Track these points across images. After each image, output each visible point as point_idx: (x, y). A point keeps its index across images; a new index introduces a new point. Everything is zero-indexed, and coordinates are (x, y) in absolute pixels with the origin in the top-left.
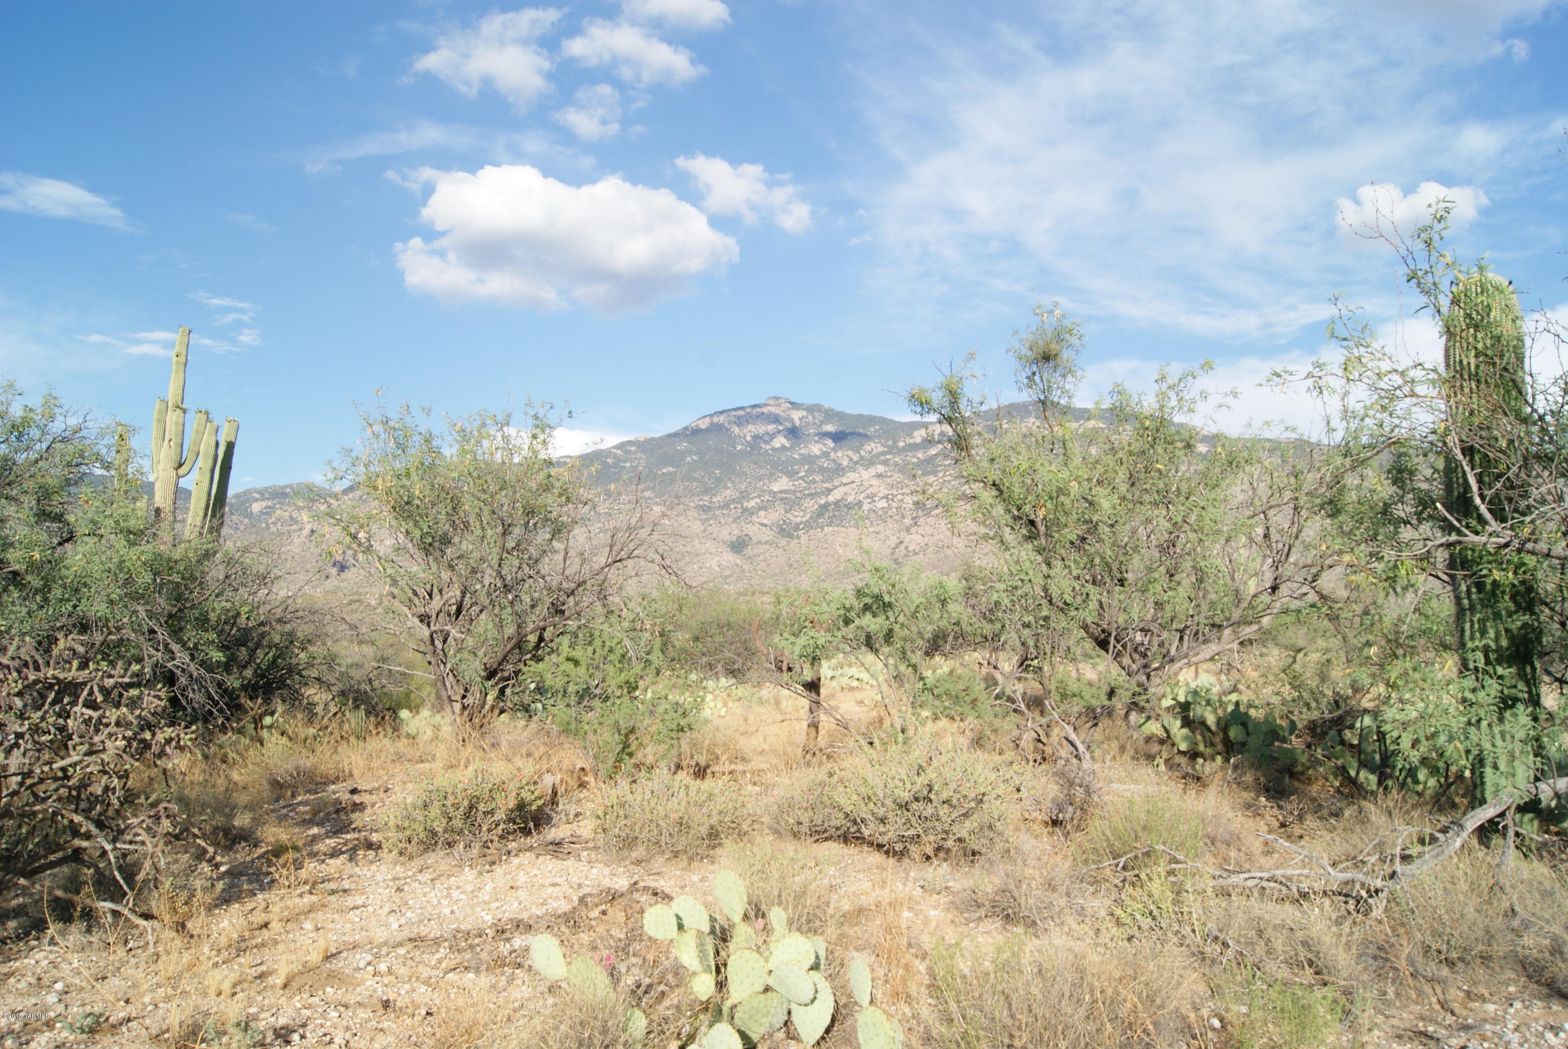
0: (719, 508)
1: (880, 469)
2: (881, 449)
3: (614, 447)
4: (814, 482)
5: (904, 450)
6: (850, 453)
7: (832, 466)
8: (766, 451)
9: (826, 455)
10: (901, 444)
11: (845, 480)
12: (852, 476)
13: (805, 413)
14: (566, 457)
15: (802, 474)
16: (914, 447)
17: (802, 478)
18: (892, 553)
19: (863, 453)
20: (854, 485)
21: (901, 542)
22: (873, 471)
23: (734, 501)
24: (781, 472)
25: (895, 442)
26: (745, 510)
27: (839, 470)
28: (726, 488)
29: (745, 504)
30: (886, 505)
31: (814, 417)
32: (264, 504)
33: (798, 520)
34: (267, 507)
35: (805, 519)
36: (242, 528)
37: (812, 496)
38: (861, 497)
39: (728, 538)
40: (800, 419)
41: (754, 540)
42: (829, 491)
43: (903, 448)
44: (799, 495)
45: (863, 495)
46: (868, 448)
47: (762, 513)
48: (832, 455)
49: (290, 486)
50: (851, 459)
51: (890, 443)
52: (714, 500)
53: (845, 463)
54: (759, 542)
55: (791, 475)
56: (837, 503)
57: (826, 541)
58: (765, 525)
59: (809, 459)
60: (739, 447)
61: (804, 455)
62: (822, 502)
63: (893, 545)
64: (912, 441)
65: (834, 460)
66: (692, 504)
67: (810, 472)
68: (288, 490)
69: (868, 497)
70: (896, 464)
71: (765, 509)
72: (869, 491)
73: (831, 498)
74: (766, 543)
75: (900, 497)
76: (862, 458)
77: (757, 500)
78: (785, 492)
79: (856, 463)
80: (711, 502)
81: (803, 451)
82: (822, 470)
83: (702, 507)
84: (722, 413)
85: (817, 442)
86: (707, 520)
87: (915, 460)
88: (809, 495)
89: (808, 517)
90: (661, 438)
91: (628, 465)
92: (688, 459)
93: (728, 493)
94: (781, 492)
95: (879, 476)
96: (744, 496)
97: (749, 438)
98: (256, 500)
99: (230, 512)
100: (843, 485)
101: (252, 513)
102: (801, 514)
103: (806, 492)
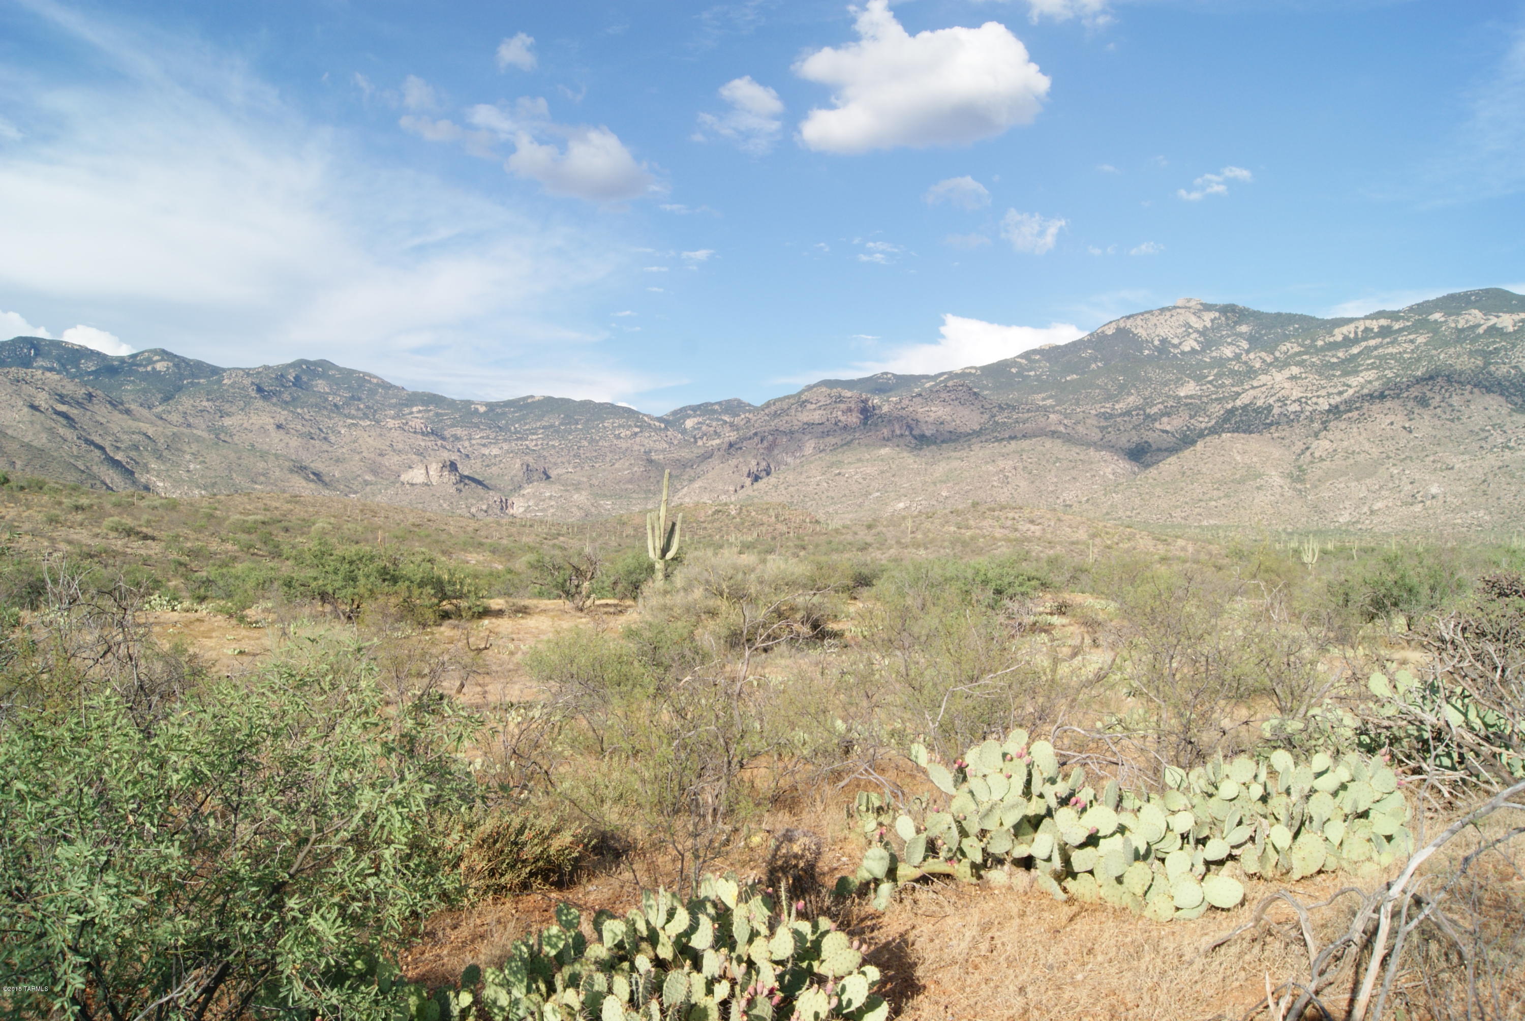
0: (1120, 415)
1: (1295, 370)
2: (1297, 349)
3: (1018, 357)
4: (1223, 386)
5: (1322, 349)
6: (1263, 354)
7: (1243, 368)
8: (1175, 355)
9: (1237, 357)
10: (1320, 343)
11: (1255, 383)
12: (1263, 378)
13: (1217, 314)
14: (971, 368)
15: (1211, 378)
16: (1335, 346)
17: (1210, 382)
18: (1297, 460)
19: (1277, 354)
20: (1263, 389)
21: (1308, 448)
22: (1287, 373)
23: (1137, 408)
24: (1189, 376)
25: (1314, 340)
26: (1148, 416)
27: (1251, 373)
28: (1129, 394)
29: (1148, 411)
30: (1298, 409)
31: (1227, 318)
32: (696, 420)
33: (1203, 426)
34: (699, 423)
35: (1209, 425)
36: (676, 442)
37: (1219, 401)
38: (1271, 401)
39: (1127, 445)
40: (1212, 321)
41: (1154, 447)
42: (1238, 395)
43: (1322, 347)
44: (1205, 400)
45: (1274, 398)
46: (1284, 348)
47: (1165, 419)
48: (1244, 358)
49: (720, 403)
50: (1264, 361)
51: (1308, 342)
52: (1117, 407)
53: (1257, 365)
54: (1159, 450)
55: (1199, 379)
56: (1245, 408)
57: (1223, 448)
58: (1167, 432)
59: (1220, 362)
60: (1146, 352)
61: (1215, 358)
62: (1229, 406)
63: (1299, 451)
64: (1331, 340)
65: (1245, 363)
66: (1094, 412)
67: (1219, 376)
68: (717, 407)
69: (1279, 400)
70: (1313, 365)
71: (1168, 415)
72: (1280, 395)
73: (1238, 403)
74: (1166, 450)
75: (1314, 400)
76: (1276, 359)
77: (1161, 406)
78: (1191, 397)
79: (1271, 364)
80: (1113, 409)
81: (1214, 354)
82: (1233, 373)
83: (1104, 414)
84: (1128, 317)
85: (1229, 344)
86: (1107, 427)
87: (1335, 360)
88: (1216, 399)
89: (1213, 422)
90: (1066, 346)
91: (1032, 373)
92: (1093, 366)
93: (1131, 399)
94: (1186, 397)
95: (1293, 378)
96: (1148, 402)
97: (1156, 343)
98: (689, 417)
99: (666, 429)
100: (1253, 388)
101: (685, 429)
102: (1207, 419)
103: (1214, 397)
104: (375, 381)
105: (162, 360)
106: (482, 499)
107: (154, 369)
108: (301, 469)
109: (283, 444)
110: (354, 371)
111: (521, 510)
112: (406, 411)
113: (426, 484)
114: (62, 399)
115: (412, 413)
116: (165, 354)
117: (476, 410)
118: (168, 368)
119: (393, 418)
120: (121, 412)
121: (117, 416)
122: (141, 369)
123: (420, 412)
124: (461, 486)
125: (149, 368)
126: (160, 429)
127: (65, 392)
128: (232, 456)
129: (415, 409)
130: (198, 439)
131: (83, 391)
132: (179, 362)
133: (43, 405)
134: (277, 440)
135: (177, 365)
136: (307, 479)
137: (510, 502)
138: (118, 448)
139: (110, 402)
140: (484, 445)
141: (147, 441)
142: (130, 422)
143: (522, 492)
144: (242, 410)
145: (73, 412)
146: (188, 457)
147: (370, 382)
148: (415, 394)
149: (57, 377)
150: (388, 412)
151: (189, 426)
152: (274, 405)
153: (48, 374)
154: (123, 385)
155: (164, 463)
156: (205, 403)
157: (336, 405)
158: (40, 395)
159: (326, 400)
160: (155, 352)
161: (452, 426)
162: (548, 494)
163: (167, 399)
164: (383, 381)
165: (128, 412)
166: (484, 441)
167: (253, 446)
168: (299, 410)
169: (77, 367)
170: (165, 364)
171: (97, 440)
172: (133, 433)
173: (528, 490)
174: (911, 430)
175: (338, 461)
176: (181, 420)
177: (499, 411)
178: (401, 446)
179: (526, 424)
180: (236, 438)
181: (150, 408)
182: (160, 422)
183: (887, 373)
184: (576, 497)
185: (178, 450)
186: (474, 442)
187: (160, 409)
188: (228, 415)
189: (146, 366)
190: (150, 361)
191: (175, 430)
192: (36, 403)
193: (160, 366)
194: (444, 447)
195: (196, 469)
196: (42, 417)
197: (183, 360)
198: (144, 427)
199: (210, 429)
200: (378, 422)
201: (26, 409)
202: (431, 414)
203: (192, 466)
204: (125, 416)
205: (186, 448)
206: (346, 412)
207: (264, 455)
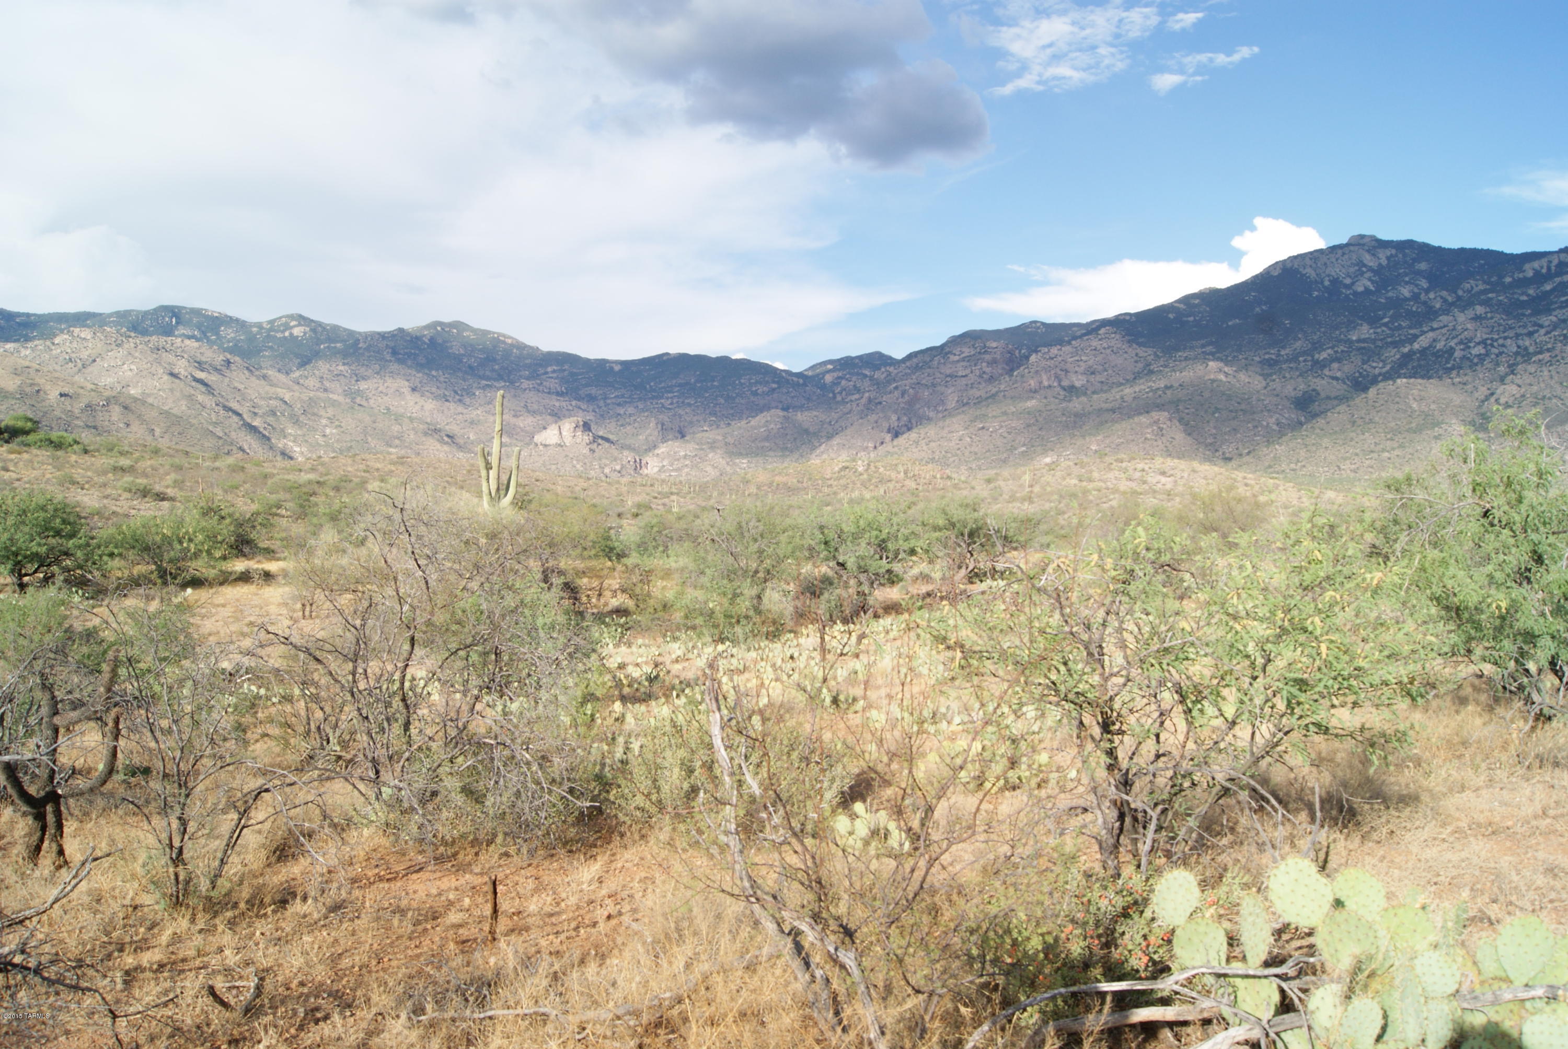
0: (1286, 361)
1: (1480, 310)
2: (1482, 287)
3: (1176, 302)
4: (1400, 328)
5: (1511, 285)
6: (1444, 293)
7: (1421, 309)
8: (1347, 296)
9: (1415, 297)
10: (1508, 280)
11: (1435, 325)
12: (1444, 319)
13: (1394, 252)
15: (1386, 320)
16: (1525, 283)
17: (1386, 325)
18: (1480, 407)
19: (1460, 293)
20: (1444, 331)
21: (1492, 394)
22: (1470, 313)
23: (1304, 353)
24: (1362, 318)
25: (1501, 277)
26: (1316, 362)
27: (1430, 314)
28: (1296, 339)
29: (1317, 356)
30: (1483, 351)
31: (1405, 255)
32: (835, 375)
33: (1377, 371)
34: (839, 378)
35: (1384, 370)
36: (815, 398)
37: (1395, 344)
38: (1452, 344)
39: (1293, 394)
40: (1388, 258)
41: (1323, 395)
42: (1415, 337)
43: (1510, 283)
44: (1379, 343)
45: (1455, 341)
46: (1467, 286)
47: (1335, 365)
48: (1423, 297)
49: (861, 357)
50: (1445, 300)
51: (1494, 279)
52: (1283, 353)
53: (1438, 306)
54: (1328, 398)
55: (1373, 321)
56: (1423, 351)
57: (1398, 395)
58: (1337, 379)
59: (1397, 303)
60: (1316, 293)
61: (1391, 298)
62: (1406, 350)
63: (1483, 397)
64: (1521, 276)
65: (1425, 303)
66: (1257, 359)
67: (1394, 318)
68: (857, 361)
69: (1461, 343)
70: (1500, 303)
71: (1339, 360)
72: (1462, 336)
73: (1416, 346)
74: (1336, 398)
75: (1501, 341)
76: (1459, 298)
77: (1329, 351)
78: (1364, 341)
79: (1452, 304)
80: (1278, 355)
81: (1390, 294)
82: (1410, 314)
83: (1268, 360)
84: (1298, 258)
85: (1407, 283)
86: (1271, 375)
87: (1524, 298)
88: (1391, 343)
89: (1388, 367)
90: (1228, 289)
91: (1191, 319)
92: (1258, 309)
93: (1298, 344)
94: (1359, 341)
95: (1477, 318)
96: (1317, 346)
97: (1327, 283)
98: (829, 371)
99: (805, 385)
100: (1433, 330)
101: (825, 384)
102: (1381, 365)
103: (1389, 340)
104: (509, 341)
105: (299, 325)
106: (615, 459)
107: (291, 334)
108: (434, 431)
109: (417, 407)
110: (489, 332)
111: (656, 469)
112: (541, 371)
113: (560, 445)
114: (200, 365)
115: (546, 373)
116: (302, 320)
117: (612, 368)
118: (305, 333)
119: (528, 379)
120: (258, 378)
121: (254, 381)
122: (279, 335)
123: (554, 371)
124: (594, 446)
125: (287, 334)
126: (297, 394)
127: (204, 359)
128: (367, 419)
129: (549, 369)
130: (334, 403)
131: (222, 357)
132: (316, 327)
133: (183, 373)
134: (412, 403)
135: (314, 330)
136: (441, 441)
137: (643, 462)
138: (255, 414)
139: (248, 368)
140: (619, 405)
141: (284, 406)
142: (268, 388)
143: (656, 451)
144: (378, 373)
145: (212, 378)
146: (324, 421)
147: (504, 342)
148: (550, 354)
149: (196, 344)
150: (522, 373)
151: (326, 390)
152: (409, 367)
153: (187, 342)
154: (261, 351)
155: (301, 427)
156: (341, 368)
157: (470, 367)
158: (180, 363)
159: (461, 361)
160: (292, 317)
161: (587, 385)
162: (682, 453)
163: (304, 363)
164: (518, 341)
165: (265, 377)
166: (619, 400)
167: (388, 409)
168: (434, 373)
169: (217, 334)
170: (302, 329)
171: (234, 405)
172: (270, 399)
173: (662, 449)
174: (1060, 381)
175: (472, 423)
176: (318, 385)
177: (634, 369)
178: (535, 407)
179: (661, 382)
180: (372, 402)
181: (287, 373)
182: (296, 387)
183: (1035, 322)
184: (710, 455)
185: (314, 414)
186: (609, 401)
187: (297, 374)
188: (364, 378)
189: (283, 332)
190: (287, 327)
191: (312, 394)
192: (176, 371)
193: (298, 331)
194: (580, 408)
195: (332, 434)
196: (182, 384)
197: (320, 324)
198: (281, 392)
199: (347, 393)
200: (512, 383)
201: (166, 377)
202: (566, 373)
203: (328, 431)
204: (263, 382)
205: (322, 413)
206: (481, 373)
207: (398, 419)
